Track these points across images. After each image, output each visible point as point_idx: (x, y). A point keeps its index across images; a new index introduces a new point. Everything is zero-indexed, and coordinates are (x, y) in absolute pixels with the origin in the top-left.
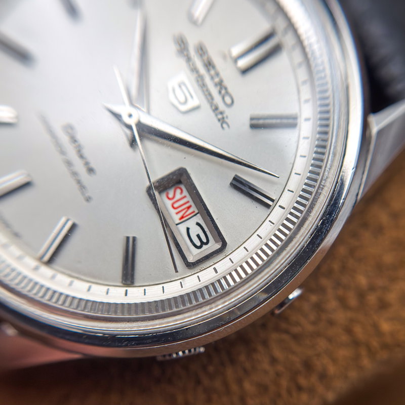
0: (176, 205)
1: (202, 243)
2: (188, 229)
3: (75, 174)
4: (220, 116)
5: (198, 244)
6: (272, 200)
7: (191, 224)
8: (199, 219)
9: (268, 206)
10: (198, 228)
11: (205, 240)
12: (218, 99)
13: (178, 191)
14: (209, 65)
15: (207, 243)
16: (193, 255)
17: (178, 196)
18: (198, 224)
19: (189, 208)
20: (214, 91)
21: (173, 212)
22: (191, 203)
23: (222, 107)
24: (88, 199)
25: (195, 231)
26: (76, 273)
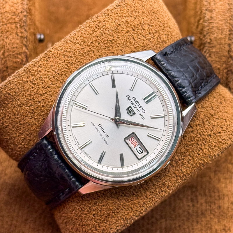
0: (132, 143)
1: (141, 153)
2: (137, 149)
3: (103, 138)
4: (142, 116)
5: (140, 153)
6: (160, 139)
7: (137, 147)
8: (139, 146)
9: (159, 140)
10: (140, 148)
11: (142, 152)
12: (141, 112)
13: (132, 138)
14: (137, 102)
15: (143, 152)
16: (140, 156)
17: (133, 140)
18: (139, 147)
19: (136, 143)
20: (139, 109)
21: (132, 145)
22: (136, 142)
23: (142, 114)
24: (108, 144)
25: (139, 149)
26: (108, 166)
